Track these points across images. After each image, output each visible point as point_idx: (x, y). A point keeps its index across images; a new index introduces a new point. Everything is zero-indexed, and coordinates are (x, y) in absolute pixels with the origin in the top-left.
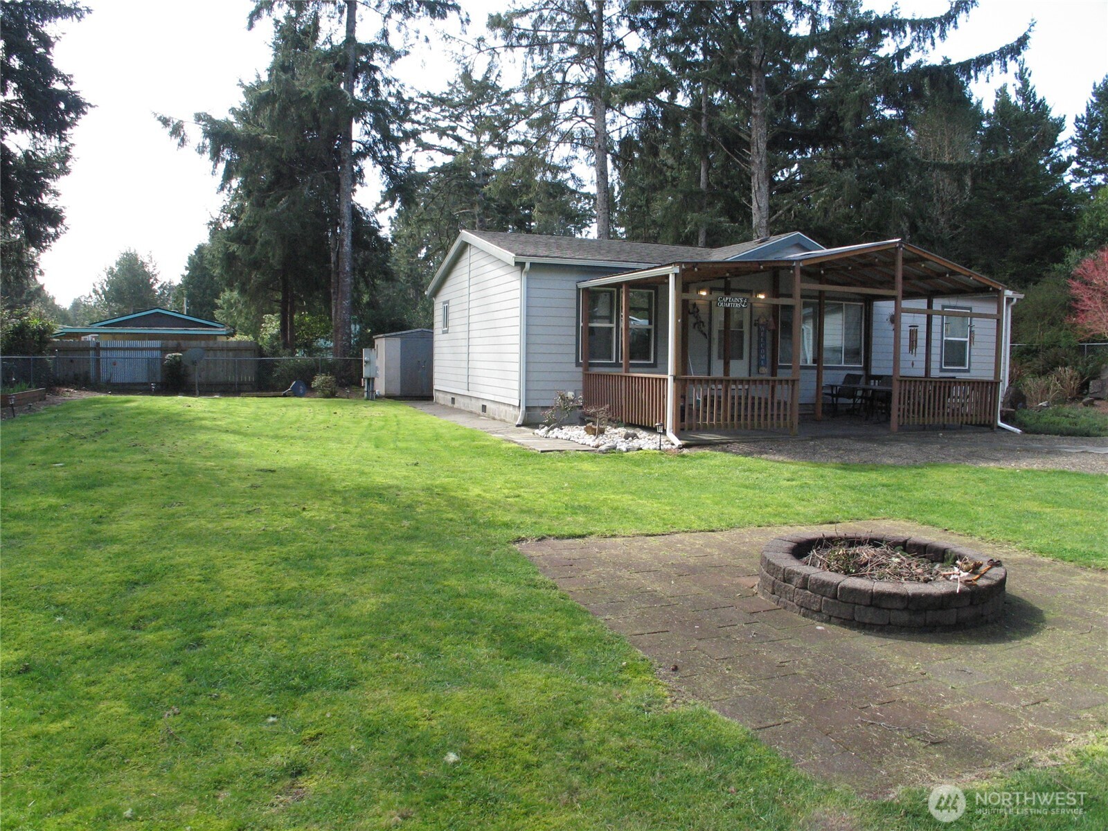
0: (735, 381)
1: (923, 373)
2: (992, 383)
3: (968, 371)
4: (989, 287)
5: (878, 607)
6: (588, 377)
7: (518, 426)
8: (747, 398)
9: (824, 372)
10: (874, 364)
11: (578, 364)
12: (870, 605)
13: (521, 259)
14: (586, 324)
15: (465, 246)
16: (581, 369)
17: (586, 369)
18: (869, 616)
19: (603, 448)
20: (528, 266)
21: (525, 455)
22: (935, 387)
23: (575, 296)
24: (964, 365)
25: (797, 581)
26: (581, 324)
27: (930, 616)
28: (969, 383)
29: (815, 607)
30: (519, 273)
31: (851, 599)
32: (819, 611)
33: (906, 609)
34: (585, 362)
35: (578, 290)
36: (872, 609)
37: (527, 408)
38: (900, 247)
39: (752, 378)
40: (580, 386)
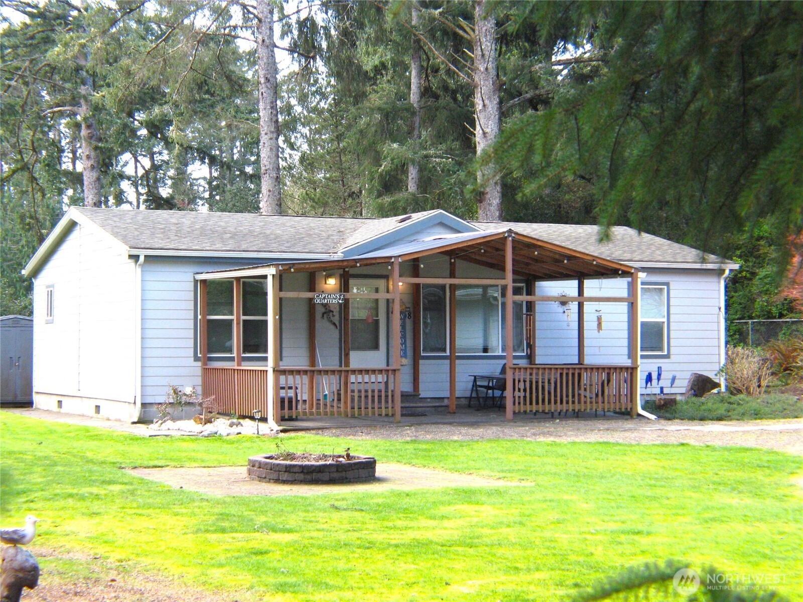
0: (354, 372)
1: (575, 360)
2: (627, 368)
3: (668, 356)
4: (619, 270)
5: (289, 472)
6: (206, 371)
7: (134, 423)
8: (386, 391)
9: (457, 362)
10: (538, 351)
11: (196, 359)
12: (286, 471)
13: (135, 252)
14: (204, 317)
15: (72, 225)
16: (199, 364)
17: (205, 364)
18: (285, 476)
19: (205, 433)
20: (142, 259)
21: (134, 439)
22: (561, 374)
23: (192, 289)
24: (661, 349)
25: (257, 465)
26: (199, 317)
27: (315, 476)
28: (604, 369)
29: (264, 476)
30: (133, 264)
31: (277, 469)
32: (265, 478)
33: (302, 472)
34: (204, 356)
35: (196, 281)
36: (286, 473)
37: (144, 405)
38: (509, 236)
39: (390, 368)
40: (199, 381)
